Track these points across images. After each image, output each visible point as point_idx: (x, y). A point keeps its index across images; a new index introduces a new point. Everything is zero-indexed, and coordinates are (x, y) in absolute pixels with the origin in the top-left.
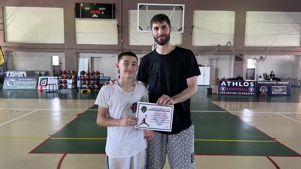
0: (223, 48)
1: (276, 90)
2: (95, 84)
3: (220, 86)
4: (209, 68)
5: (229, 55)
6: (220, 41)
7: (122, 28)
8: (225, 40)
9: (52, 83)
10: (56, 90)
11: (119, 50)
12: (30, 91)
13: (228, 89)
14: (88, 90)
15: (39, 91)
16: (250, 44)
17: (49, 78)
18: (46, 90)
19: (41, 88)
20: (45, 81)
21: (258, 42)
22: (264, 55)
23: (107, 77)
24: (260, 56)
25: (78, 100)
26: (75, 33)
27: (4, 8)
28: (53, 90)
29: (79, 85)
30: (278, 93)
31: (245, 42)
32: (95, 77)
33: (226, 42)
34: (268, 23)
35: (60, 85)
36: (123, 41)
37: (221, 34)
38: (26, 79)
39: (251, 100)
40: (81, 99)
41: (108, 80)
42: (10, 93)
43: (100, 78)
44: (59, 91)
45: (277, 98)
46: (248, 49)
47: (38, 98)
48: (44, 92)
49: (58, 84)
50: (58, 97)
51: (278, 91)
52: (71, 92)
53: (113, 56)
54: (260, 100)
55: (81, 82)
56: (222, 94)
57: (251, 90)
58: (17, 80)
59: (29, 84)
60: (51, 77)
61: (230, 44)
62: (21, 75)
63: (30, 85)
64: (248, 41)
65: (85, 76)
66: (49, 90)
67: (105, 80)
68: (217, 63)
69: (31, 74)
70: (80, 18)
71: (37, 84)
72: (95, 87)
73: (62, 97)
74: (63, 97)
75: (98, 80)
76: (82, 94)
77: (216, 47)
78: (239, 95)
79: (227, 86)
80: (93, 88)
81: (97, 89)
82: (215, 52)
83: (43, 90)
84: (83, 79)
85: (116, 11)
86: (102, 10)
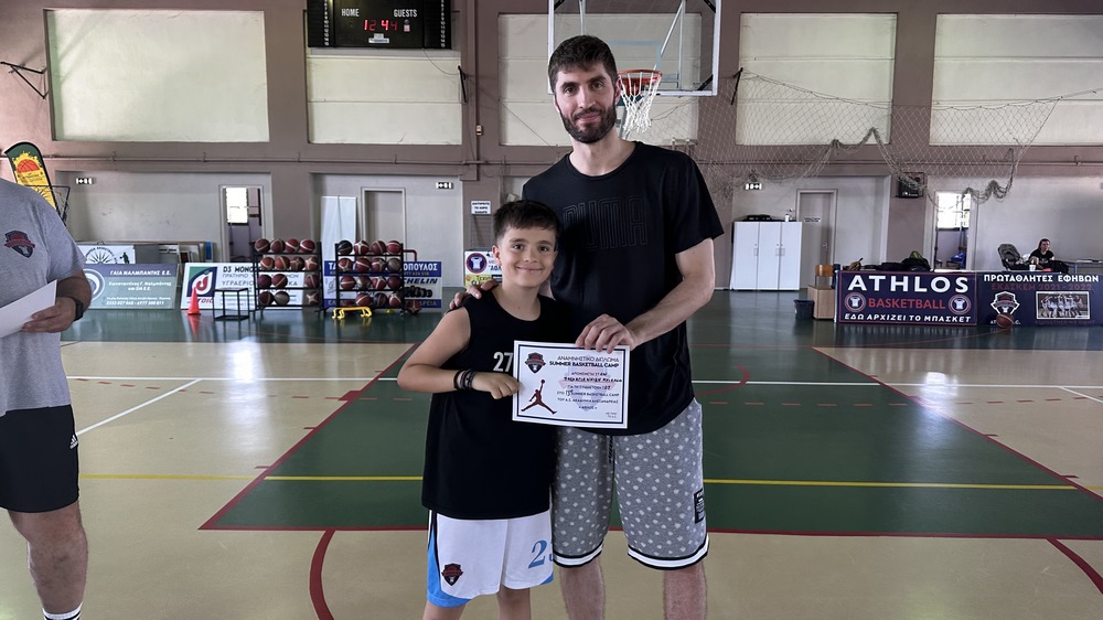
0: (849, 153)
1: (1053, 306)
2: (387, 287)
3: (844, 293)
4: (799, 225)
5: (874, 179)
6: (839, 128)
7: (477, 85)
8: (860, 124)
9: (233, 286)
10: (249, 311)
11: (466, 164)
12: (153, 317)
13: (872, 301)
14: (363, 308)
15: (185, 315)
16: (951, 136)
17: (220, 266)
18: (213, 309)
19: (195, 302)
20: (206, 280)
21: (982, 130)
22: (1003, 176)
23: (428, 263)
24: (989, 180)
25: (326, 345)
26: (307, 101)
27: (49, 13)
28: (239, 311)
29: (329, 294)
30: (1058, 316)
31: (932, 130)
32: (386, 265)
33: (862, 129)
34: (1017, 57)
35: (261, 291)
36: (482, 132)
37: (844, 100)
38: (137, 273)
39: (958, 342)
40: (339, 342)
41: (432, 274)
42: (84, 324)
43: (406, 267)
44: (258, 313)
45: (1053, 334)
46: (942, 156)
47: (184, 340)
48: (206, 318)
49: (255, 289)
50: (257, 335)
51: (1059, 310)
52: (299, 316)
53: (446, 186)
54: (991, 344)
55: (337, 279)
56: (850, 323)
57: (960, 305)
58: (107, 275)
59: (149, 291)
60: (228, 265)
61: (877, 137)
62: (118, 259)
63: (154, 292)
64: (945, 125)
65: (352, 259)
66: (224, 309)
67: (421, 273)
68: (827, 208)
69: (151, 255)
70: (324, 46)
71: (179, 290)
72: (388, 300)
73: (270, 335)
74: (276, 336)
75: (397, 274)
76: (342, 324)
77: (825, 148)
78: (914, 323)
79: (870, 293)
80: (381, 302)
81: (396, 305)
82: (820, 168)
83: (201, 312)
84: (346, 272)
85: (454, 21)
86: (406, 18)
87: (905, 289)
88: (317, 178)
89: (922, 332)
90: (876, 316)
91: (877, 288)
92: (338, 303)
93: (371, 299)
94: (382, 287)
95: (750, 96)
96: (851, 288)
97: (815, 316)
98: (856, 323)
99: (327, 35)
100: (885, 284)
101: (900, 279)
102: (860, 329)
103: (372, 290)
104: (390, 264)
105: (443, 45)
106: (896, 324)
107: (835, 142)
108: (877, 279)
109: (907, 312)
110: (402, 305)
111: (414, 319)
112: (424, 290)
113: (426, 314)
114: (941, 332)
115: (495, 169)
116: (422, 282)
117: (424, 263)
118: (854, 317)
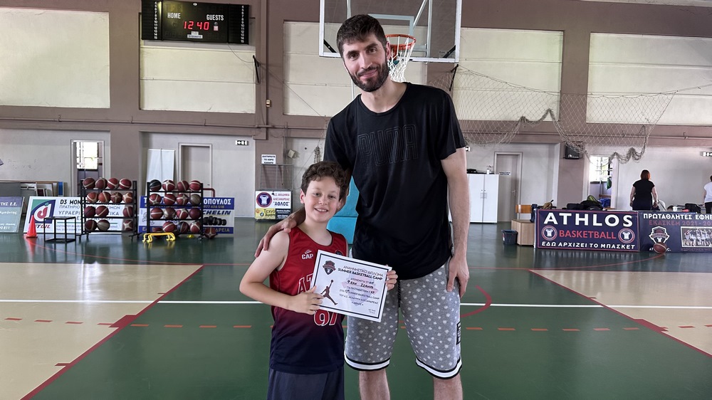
0: (532, 126)
1: (693, 237)
3: (541, 226)
4: (496, 177)
5: (548, 146)
6: (526, 108)
7: (267, 70)
9: (65, 215)
10: (76, 235)
11: (258, 128)
13: (562, 234)
14: (168, 234)
20: (46, 210)
21: (624, 112)
23: (223, 199)
25: (139, 266)
26: (139, 80)
29: (142, 222)
30: (697, 244)
32: (188, 199)
33: (542, 109)
34: (644, 64)
36: (271, 104)
37: (529, 89)
39: (625, 264)
41: (227, 207)
43: (205, 202)
45: (694, 259)
49: (82, 218)
50: (82, 257)
51: (697, 240)
52: (119, 240)
53: (243, 143)
54: (650, 265)
55: (148, 212)
56: (546, 248)
57: (626, 236)
60: (64, 198)
61: (552, 115)
63: (3, 219)
64: (599, 108)
65: (162, 195)
67: (218, 206)
68: (515, 165)
70: (154, 40)
72: (189, 227)
73: (93, 256)
75: (198, 207)
76: (150, 246)
77: (515, 123)
78: (593, 250)
79: (560, 226)
80: (183, 229)
81: (195, 231)
82: (511, 137)
83: (37, 235)
84: (156, 205)
85: (251, 24)
86: (216, 21)
87: (586, 224)
88: (145, 136)
89: (599, 255)
90: (565, 244)
91: (565, 222)
92: (149, 229)
93: (175, 227)
94: (184, 217)
95: (463, 84)
96: (546, 222)
97: (519, 242)
98: (550, 249)
99: (156, 31)
100: (571, 220)
101: (582, 216)
102: (553, 253)
103: (176, 220)
104: (192, 199)
105: (242, 41)
106: (579, 250)
107: (523, 119)
108: (565, 216)
109: (587, 241)
110: (201, 231)
111: (210, 243)
112: (220, 219)
113: (221, 238)
114: (613, 255)
115: (280, 132)
116: (219, 213)
117: (221, 198)
118: (548, 244)
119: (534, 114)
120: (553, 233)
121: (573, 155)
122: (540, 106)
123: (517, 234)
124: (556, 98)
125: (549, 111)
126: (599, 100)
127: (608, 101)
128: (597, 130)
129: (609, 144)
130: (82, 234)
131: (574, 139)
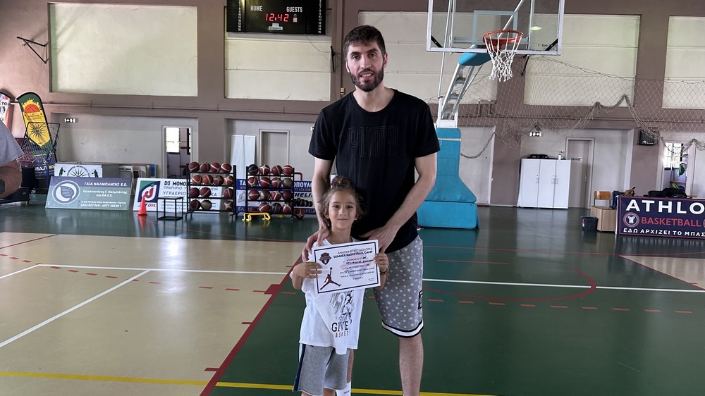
0: (606, 112)
2: (282, 199)
3: (623, 212)
4: (568, 162)
5: (621, 132)
6: (601, 95)
9: (171, 195)
10: (183, 214)
12: (113, 216)
13: (644, 219)
14: (264, 214)
15: (136, 215)
18: (157, 212)
19: (144, 206)
20: (152, 190)
21: (699, 98)
25: (237, 242)
26: (224, 69)
27: (51, 6)
28: (176, 213)
29: (240, 203)
32: (282, 183)
33: (617, 95)
35: (192, 200)
37: (604, 75)
38: (103, 184)
40: (246, 240)
42: (64, 220)
43: (296, 185)
44: (189, 215)
47: (134, 235)
48: (151, 218)
49: (188, 198)
50: (187, 233)
55: (247, 194)
56: (628, 235)
59: (111, 197)
60: (168, 180)
62: (91, 174)
63: (115, 198)
64: (672, 94)
65: (257, 178)
66: (165, 212)
67: (306, 189)
69: (113, 172)
70: (238, 31)
72: (282, 208)
75: (289, 190)
76: (249, 225)
77: (590, 109)
78: (677, 237)
79: (642, 213)
80: (277, 210)
81: (288, 212)
82: (586, 122)
83: (147, 213)
84: (253, 187)
85: (328, 15)
86: (295, 13)
87: (670, 211)
88: (230, 122)
89: (682, 243)
90: (647, 231)
91: (648, 210)
92: (246, 209)
93: (270, 207)
94: (278, 199)
95: (537, 70)
96: (628, 209)
97: (599, 228)
98: (632, 235)
99: (240, 24)
100: (654, 207)
101: (665, 203)
102: (635, 240)
103: (271, 201)
104: (285, 182)
105: (320, 32)
106: (662, 237)
107: (597, 104)
108: (648, 203)
109: (671, 228)
110: (292, 212)
111: (300, 223)
112: (307, 201)
113: (307, 219)
116: (305, 196)
117: (308, 182)
118: (630, 231)
119: (609, 100)
120: (635, 220)
121: (647, 142)
122: (615, 91)
123: (597, 220)
124: (631, 83)
125: (625, 97)
126: (678, 86)
127: (688, 86)
128: (675, 116)
129: (687, 130)
130: (188, 213)
131: (650, 125)
